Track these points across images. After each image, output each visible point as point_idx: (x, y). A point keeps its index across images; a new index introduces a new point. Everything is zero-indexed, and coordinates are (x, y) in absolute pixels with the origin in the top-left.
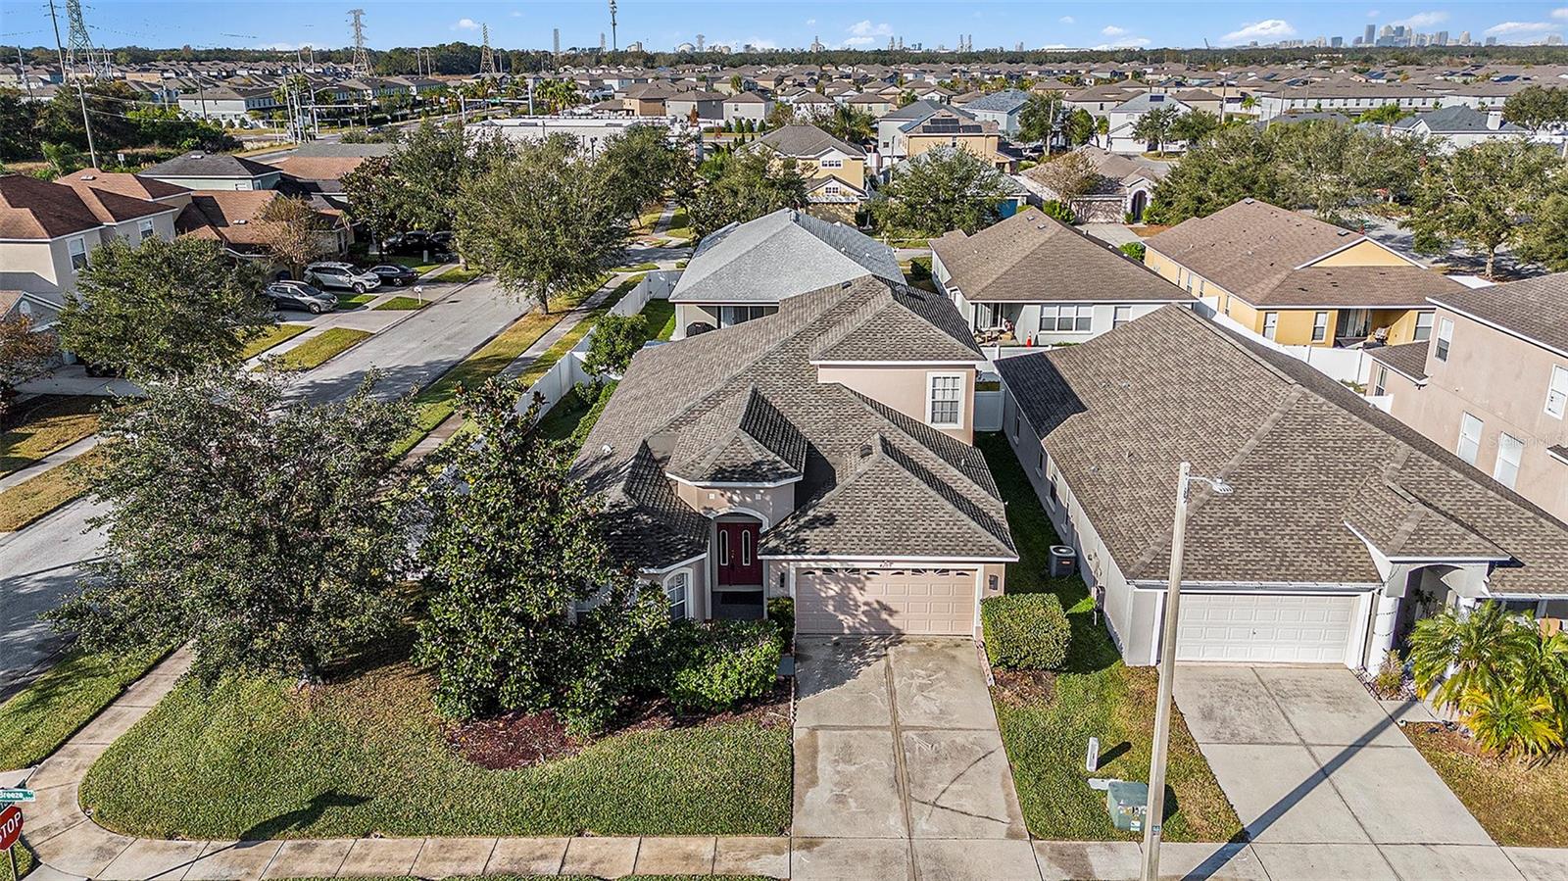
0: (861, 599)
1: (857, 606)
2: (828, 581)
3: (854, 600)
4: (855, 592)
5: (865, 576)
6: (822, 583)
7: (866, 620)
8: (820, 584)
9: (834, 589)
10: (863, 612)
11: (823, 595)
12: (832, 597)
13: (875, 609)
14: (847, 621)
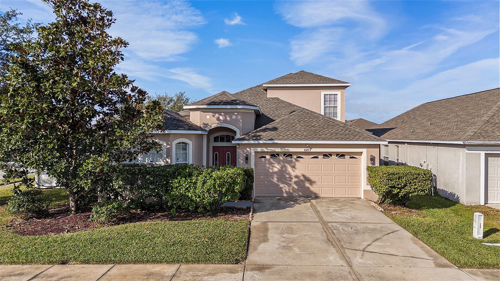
0: (293, 174)
1: (291, 178)
2: (274, 162)
3: (289, 174)
4: (289, 169)
5: (295, 159)
6: (271, 163)
7: (296, 187)
8: (269, 164)
9: (277, 167)
10: (295, 182)
11: (271, 171)
12: (276, 173)
13: (301, 180)
14: (285, 188)
